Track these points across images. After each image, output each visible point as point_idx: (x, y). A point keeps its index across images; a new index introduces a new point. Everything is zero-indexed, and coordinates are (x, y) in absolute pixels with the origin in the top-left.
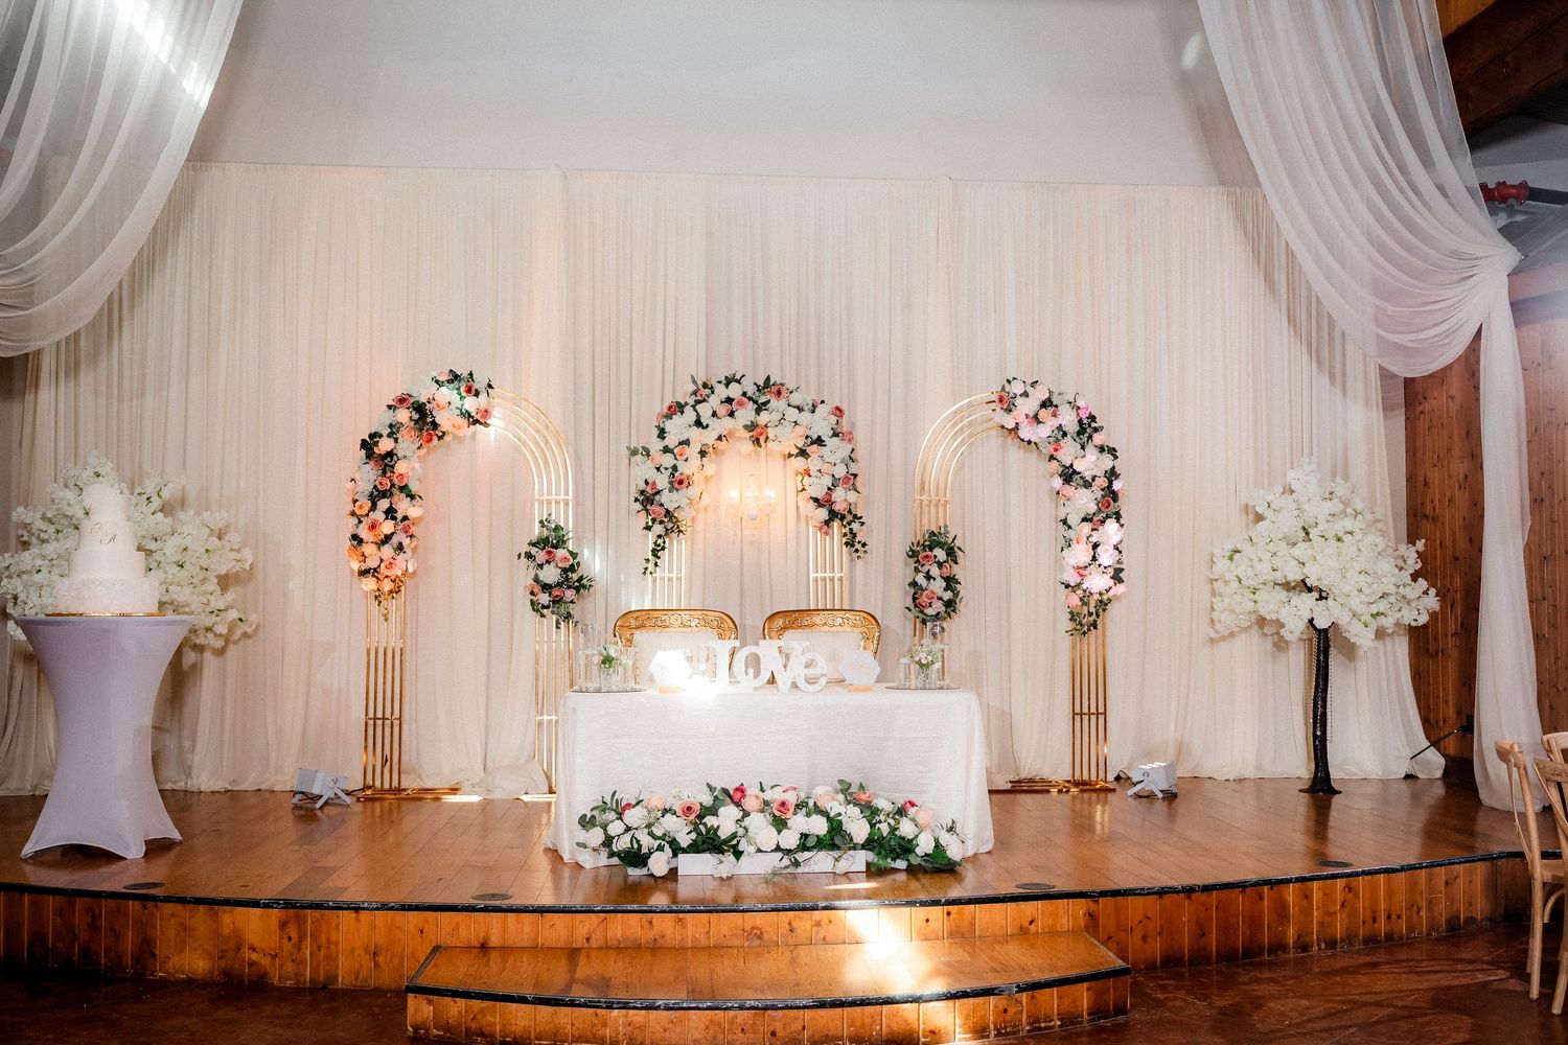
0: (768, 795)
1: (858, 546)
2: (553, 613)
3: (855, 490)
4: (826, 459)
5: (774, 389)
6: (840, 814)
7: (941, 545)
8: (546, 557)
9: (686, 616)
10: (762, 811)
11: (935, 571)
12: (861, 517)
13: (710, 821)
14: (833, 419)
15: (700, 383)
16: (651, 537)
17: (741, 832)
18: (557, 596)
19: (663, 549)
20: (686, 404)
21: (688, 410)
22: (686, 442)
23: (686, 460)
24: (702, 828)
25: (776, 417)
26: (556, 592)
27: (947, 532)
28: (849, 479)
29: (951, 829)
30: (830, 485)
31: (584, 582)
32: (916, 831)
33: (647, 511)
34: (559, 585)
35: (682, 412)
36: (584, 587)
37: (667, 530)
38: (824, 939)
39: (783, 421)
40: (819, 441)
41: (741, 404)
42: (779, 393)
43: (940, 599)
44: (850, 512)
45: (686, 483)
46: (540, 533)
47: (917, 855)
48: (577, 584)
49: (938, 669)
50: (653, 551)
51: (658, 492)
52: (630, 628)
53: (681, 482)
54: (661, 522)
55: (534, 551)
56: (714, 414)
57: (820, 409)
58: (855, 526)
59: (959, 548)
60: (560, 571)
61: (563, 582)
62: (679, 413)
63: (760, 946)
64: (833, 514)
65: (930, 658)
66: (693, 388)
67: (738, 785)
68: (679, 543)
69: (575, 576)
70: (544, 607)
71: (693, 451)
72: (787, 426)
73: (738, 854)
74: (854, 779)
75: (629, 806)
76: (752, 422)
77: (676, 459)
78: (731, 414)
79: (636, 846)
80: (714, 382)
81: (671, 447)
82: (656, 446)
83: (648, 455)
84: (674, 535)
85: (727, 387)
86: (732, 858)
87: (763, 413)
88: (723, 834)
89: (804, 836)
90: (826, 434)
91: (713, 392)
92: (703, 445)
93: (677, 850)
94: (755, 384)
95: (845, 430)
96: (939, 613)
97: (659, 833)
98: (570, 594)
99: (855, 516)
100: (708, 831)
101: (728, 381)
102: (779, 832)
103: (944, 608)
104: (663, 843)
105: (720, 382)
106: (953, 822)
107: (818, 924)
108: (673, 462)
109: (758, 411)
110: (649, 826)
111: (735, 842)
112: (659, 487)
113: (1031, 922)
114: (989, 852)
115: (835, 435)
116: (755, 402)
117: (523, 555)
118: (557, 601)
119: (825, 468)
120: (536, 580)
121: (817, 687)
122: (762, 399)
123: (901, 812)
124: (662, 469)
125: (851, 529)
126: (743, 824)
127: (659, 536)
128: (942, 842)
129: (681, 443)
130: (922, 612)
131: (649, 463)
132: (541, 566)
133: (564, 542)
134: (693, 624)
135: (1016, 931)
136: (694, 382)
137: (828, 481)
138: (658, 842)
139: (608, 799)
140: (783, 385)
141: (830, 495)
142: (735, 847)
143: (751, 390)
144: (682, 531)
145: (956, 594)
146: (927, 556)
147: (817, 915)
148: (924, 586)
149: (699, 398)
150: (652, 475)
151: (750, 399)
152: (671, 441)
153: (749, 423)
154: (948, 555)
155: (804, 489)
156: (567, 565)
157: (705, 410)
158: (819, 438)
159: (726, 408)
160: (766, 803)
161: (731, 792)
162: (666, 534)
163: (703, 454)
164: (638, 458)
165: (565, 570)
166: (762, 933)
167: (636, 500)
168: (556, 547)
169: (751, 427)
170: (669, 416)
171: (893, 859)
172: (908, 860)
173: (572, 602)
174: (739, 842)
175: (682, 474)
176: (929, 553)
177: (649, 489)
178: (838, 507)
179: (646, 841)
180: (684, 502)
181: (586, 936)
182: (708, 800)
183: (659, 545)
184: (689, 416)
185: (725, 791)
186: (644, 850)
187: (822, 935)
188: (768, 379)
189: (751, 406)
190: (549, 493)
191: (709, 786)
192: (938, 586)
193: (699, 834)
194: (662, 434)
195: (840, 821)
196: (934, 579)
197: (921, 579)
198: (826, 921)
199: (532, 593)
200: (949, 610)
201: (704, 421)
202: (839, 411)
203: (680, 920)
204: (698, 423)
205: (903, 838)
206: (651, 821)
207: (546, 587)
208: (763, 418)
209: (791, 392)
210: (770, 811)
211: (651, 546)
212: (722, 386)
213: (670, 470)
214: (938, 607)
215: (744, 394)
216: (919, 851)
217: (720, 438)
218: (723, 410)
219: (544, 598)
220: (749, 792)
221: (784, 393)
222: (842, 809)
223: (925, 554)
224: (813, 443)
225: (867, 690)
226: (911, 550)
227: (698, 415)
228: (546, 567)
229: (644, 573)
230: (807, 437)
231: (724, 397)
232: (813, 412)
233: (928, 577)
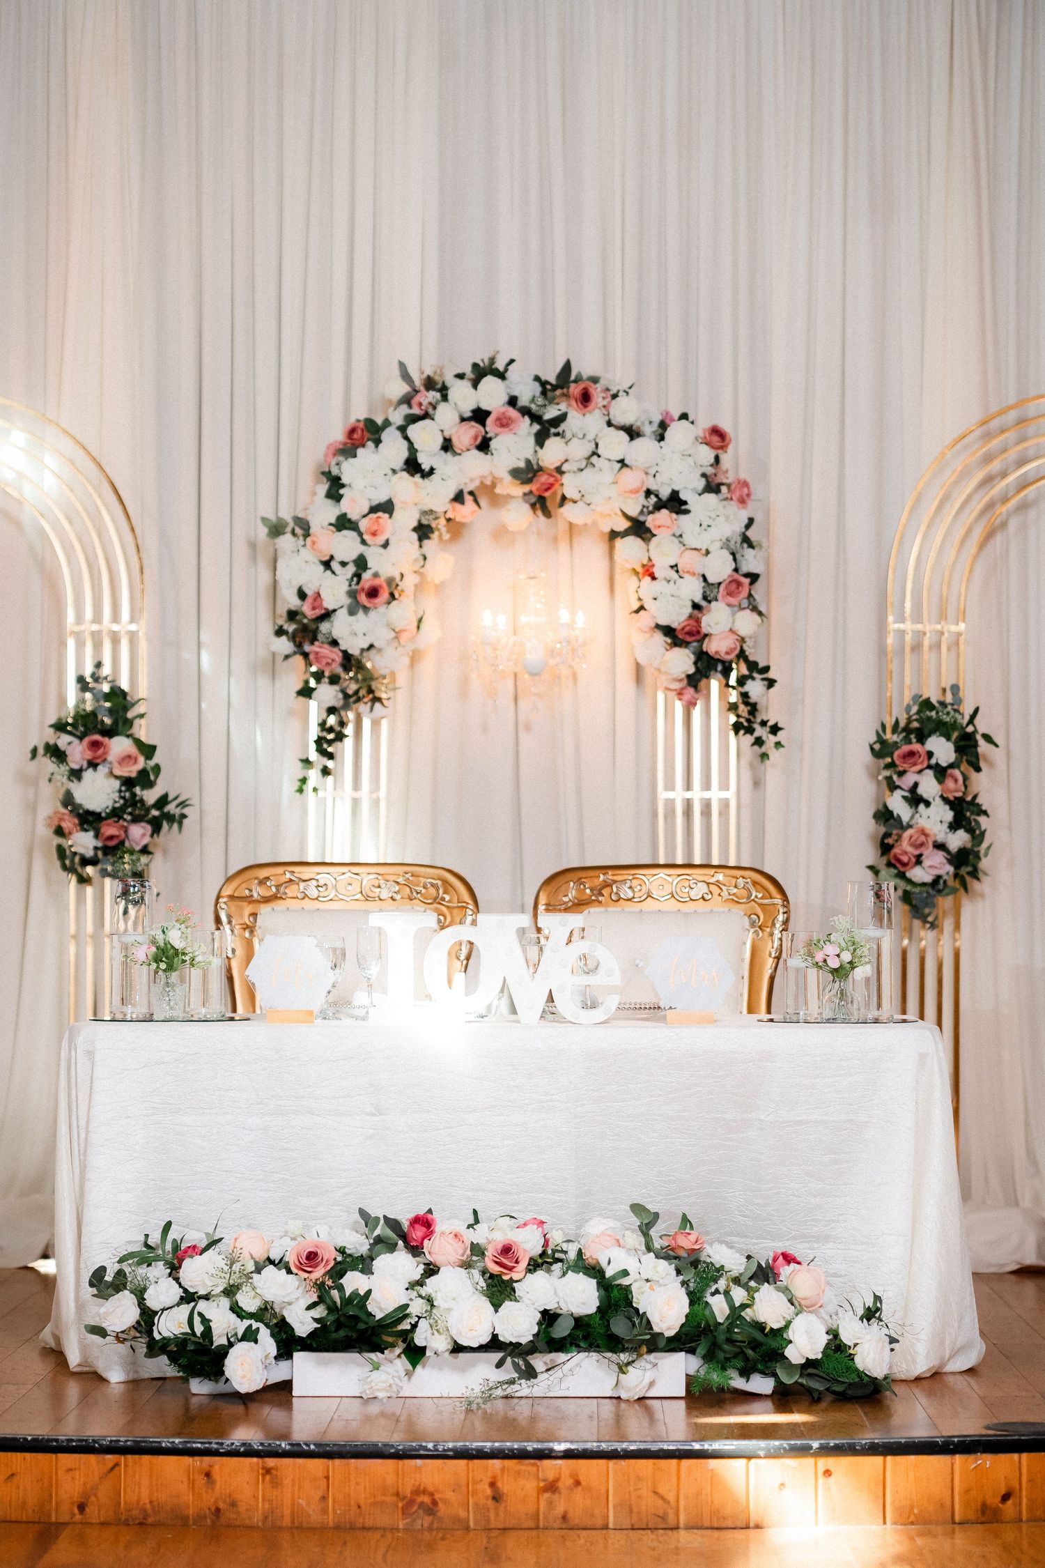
0: (480, 1235)
1: (760, 731)
2: (104, 874)
3: (755, 609)
4: (690, 540)
5: (575, 389)
6: (625, 1273)
7: (944, 729)
8: (89, 755)
9: (368, 878)
10: (467, 1265)
11: (929, 786)
12: (767, 669)
13: (354, 1282)
14: (707, 454)
15: (418, 382)
16: (315, 710)
17: (417, 1307)
18: (111, 838)
19: (340, 737)
20: (387, 423)
21: (391, 438)
22: (387, 507)
23: (386, 545)
24: (335, 1294)
25: (579, 450)
26: (109, 830)
27: (958, 701)
28: (739, 584)
29: (871, 1314)
30: (698, 598)
31: (171, 808)
32: (787, 1310)
33: (306, 655)
34: (116, 813)
35: (378, 442)
36: (170, 818)
37: (346, 696)
38: (564, 1518)
39: (594, 459)
40: (675, 504)
41: (504, 423)
42: (585, 398)
43: (940, 846)
44: (742, 655)
45: (384, 595)
46: (77, 706)
47: (791, 1365)
48: (155, 813)
49: (868, 980)
50: (319, 741)
51: (327, 615)
52: (249, 899)
53: (373, 593)
54: (334, 680)
55: (64, 741)
56: (447, 446)
57: (677, 432)
58: (755, 688)
59: (988, 738)
60: (116, 784)
61: (123, 809)
62: (370, 444)
63: (430, 1529)
64: (706, 665)
65: (847, 957)
66: (402, 389)
67: (422, 1212)
68: (376, 724)
69: (150, 796)
70: (85, 862)
71: (402, 523)
72: (605, 471)
73: (416, 1354)
74: (668, 1207)
75: (194, 1250)
76: (528, 462)
77: (364, 542)
78: (484, 445)
79: (199, 1329)
80: (449, 379)
81: (353, 516)
82: (323, 514)
83: (307, 534)
84: (363, 708)
85: (475, 386)
86: (402, 1364)
87: (552, 444)
88: (380, 1307)
89: (549, 1317)
90: (689, 487)
91: (445, 398)
92: (425, 513)
93: (288, 1343)
94: (537, 379)
95: (730, 478)
96: (938, 878)
97: (248, 1302)
98: (139, 833)
99: (752, 666)
100: (348, 1301)
101: (480, 373)
102: (497, 1306)
103: (951, 869)
104: (255, 1325)
105: (460, 376)
106: (877, 1298)
107: (551, 1487)
108: (358, 549)
109: (541, 438)
110: (230, 1292)
111: (405, 1325)
112: (329, 604)
113: (1006, 1497)
114: (971, 1371)
115: (712, 487)
116: (535, 418)
117: (41, 751)
118: (112, 849)
119: (689, 561)
120: (68, 800)
121: (598, 1015)
122: (551, 413)
123: (765, 1274)
124: (334, 565)
125: (745, 696)
126: (424, 1291)
127: (331, 710)
128: (846, 1338)
129: (374, 509)
130: (902, 875)
131: (306, 554)
132: (76, 774)
133: (129, 723)
134: (385, 894)
135: (972, 1516)
136: (406, 376)
137: (693, 590)
138: (247, 1323)
139: (155, 1239)
140: (595, 380)
141: (698, 621)
142: (407, 1336)
143: (527, 392)
144: (379, 700)
145: (977, 836)
146: (912, 754)
147: (549, 1467)
148: (905, 819)
149: (416, 411)
150: (314, 579)
151: (525, 411)
152: (354, 504)
153: (522, 465)
154: (959, 750)
155: (642, 608)
156: (132, 771)
157: (426, 437)
158: (675, 496)
159: (472, 432)
160: (477, 1250)
161: (405, 1225)
162: (346, 706)
163: (423, 531)
164: (286, 541)
165: (128, 783)
166: (435, 1503)
167: (280, 632)
168: (110, 733)
169: (527, 473)
170: (349, 449)
171: (745, 1373)
172: (775, 1375)
173: (145, 851)
174: (414, 1326)
175: (376, 575)
176: (916, 747)
177: (306, 609)
178: (718, 646)
179: (222, 1322)
180: (381, 636)
181: (77, 1499)
182: (358, 1243)
183: (331, 730)
184: (393, 449)
185: (393, 1224)
186: (219, 1340)
187: (560, 1509)
188: (567, 367)
189: (526, 428)
190: (97, 618)
191: (363, 1213)
192: (935, 819)
193: (332, 1308)
194: (335, 487)
195: (627, 1290)
196: (928, 804)
197: (897, 804)
198: (570, 1482)
199: (59, 832)
200: (964, 870)
201: (425, 461)
202: (718, 437)
203: (268, 1471)
204: (413, 466)
205: (760, 1327)
206: (235, 1279)
207: (89, 820)
208: (552, 453)
209: (615, 396)
210: (480, 1265)
211: (314, 732)
212: (465, 385)
213: (351, 569)
214: (934, 866)
215: (513, 401)
216: (795, 1354)
217: (459, 498)
218: (465, 435)
219: (84, 842)
220: (440, 1226)
221: (598, 398)
222: (630, 1264)
223: (905, 748)
224: (660, 506)
225: (711, 1020)
226: (882, 741)
227: (412, 450)
228: (88, 775)
229: (301, 791)
230: (648, 493)
231: (467, 409)
232: (661, 438)
233: (915, 799)
